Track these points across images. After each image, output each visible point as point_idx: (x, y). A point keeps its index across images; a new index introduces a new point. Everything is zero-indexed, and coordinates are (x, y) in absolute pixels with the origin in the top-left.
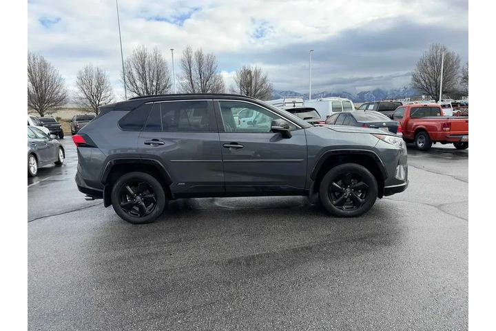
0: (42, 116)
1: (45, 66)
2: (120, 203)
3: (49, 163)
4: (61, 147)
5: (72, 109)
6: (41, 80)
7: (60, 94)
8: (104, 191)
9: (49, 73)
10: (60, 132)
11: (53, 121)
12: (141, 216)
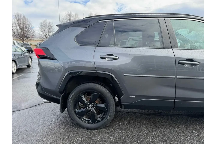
0: (24, 42)
1: (25, 20)
2: (75, 110)
3: (23, 65)
4: (30, 57)
5: (37, 40)
6: (23, 26)
7: (32, 33)
8: (60, 99)
9: (27, 23)
10: (31, 50)
11: (28, 45)
12: (92, 123)
